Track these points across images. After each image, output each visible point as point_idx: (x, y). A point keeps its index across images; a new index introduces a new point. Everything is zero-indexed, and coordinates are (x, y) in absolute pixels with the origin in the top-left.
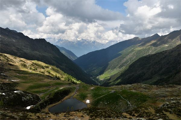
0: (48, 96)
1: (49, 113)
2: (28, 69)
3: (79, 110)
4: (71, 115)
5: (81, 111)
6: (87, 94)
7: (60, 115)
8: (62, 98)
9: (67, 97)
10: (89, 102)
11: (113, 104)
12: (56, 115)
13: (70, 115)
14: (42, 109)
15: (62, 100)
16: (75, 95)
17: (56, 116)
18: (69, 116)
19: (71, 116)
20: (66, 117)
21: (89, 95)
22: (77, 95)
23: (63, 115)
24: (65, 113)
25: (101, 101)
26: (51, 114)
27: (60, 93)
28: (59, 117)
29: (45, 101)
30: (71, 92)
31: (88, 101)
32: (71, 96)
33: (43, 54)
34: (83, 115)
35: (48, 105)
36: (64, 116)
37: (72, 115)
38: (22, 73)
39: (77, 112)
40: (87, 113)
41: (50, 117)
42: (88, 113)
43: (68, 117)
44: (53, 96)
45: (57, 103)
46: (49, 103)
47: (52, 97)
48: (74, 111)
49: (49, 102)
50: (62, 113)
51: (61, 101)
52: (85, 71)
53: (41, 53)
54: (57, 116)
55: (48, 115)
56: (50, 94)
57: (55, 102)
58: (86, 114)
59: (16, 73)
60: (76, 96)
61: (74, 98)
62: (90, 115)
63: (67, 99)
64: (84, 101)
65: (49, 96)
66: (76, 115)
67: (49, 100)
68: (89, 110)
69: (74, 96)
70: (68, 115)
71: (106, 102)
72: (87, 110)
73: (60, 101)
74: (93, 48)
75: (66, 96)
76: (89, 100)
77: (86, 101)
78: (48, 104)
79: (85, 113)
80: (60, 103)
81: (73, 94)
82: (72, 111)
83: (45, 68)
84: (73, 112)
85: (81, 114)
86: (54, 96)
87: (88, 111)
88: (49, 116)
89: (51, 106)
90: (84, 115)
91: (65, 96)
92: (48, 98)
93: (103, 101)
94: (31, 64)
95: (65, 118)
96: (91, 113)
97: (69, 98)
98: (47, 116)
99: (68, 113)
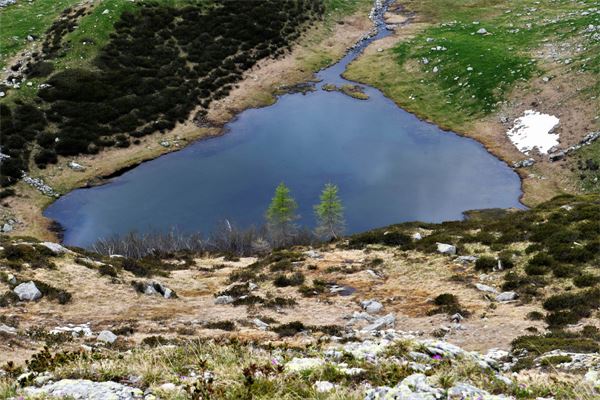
0: (35, 47)
1: (42, 258)
3: (411, 225)
4: (309, 282)
5: (428, 245)
6: (526, 38)
7: (181, 277)
8: (218, 87)
9: (267, 72)
10: (547, 143)
12: (129, 276)
13: (298, 280)
15: (217, 109)
16: (379, 44)
17: (130, 295)
18: (289, 292)
19: (307, 293)
20: (252, 301)
21: (549, 54)
22: (401, 53)
23: (220, 282)
24: (245, 262)
26: (68, 266)
27: (191, 15)
28: (164, 304)
30: (321, 11)
31: (536, 132)
32: (326, 64)
34: (451, 289)
35: (43, 161)
36: (233, 292)
37: (320, 290)
39: (386, 255)
40: (507, 265)
41: (65, 298)
42: (521, 273)
43: (281, 302)
44: (93, 55)
45: (152, 145)
46: (47, 141)
47: (79, 61)
48: (356, 244)
49: (53, 128)
50: (206, 262)
51: (202, 119)
54: (141, 289)
55: (41, 274)
56: (59, 29)
57: (127, 130)
58: (498, 277)
60: (388, 64)
61: (360, 84)
62: (548, 292)
63: (274, 94)
64: (485, 128)
65: (51, 51)
66: (369, 290)
67: (43, 95)
68: (538, 237)
69: (362, 65)
70: (281, 282)
72: (506, 240)
73: (183, 118)
75: (264, 55)
76: (553, 121)
77: (509, 124)
78: (35, 149)
79: (484, 265)
80: (189, 142)
81: (343, 36)
82: (322, 244)
84: (336, 256)
85: (432, 277)
86: (106, 58)
87: (521, 246)
88: (45, 290)
89: (74, 169)
90: (464, 296)
91: (248, 65)
92: (33, 72)
95: (241, 312)
96: (561, 274)
97: (295, 89)
98: (28, 290)
99: (281, 259)
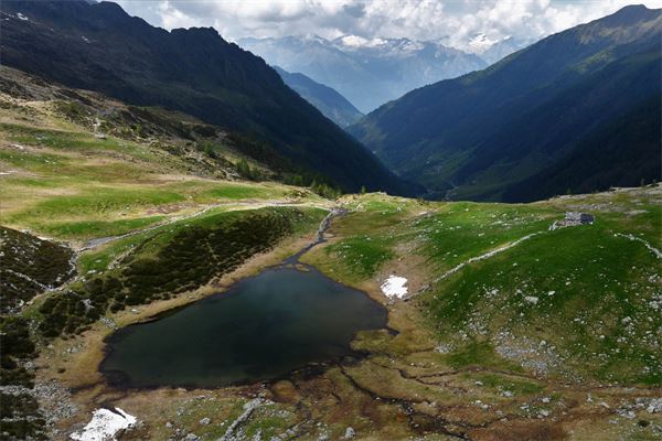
0: (132, 250)
2: (92, 127)
6: (390, 242)
8: (229, 267)
9: (258, 260)
10: (402, 292)
11: (591, 303)
14: (54, 335)
15: (226, 278)
16: (318, 246)
21: (401, 248)
22: (329, 250)
25: (491, 285)
27: (220, 232)
29: (98, 281)
30: (291, 232)
31: (396, 286)
32: (290, 255)
33: (210, 95)
35: (115, 309)
38: (43, 141)
44: (157, 251)
45: (183, 298)
46: (121, 298)
47: (150, 255)
49: (126, 291)
51: (216, 283)
52: (394, 172)
53: (203, 91)
57: (170, 288)
59: (7, 139)
60: (322, 255)
64: (370, 285)
65: (138, 250)
67: (125, 273)
69: (308, 256)
71: (529, 291)
73: (205, 283)
74: (426, 73)
75: (258, 251)
76: (404, 280)
77: (381, 282)
78: (112, 302)
81: (301, 243)
83: (193, 134)
86: (165, 253)
89: (133, 313)
91: (248, 257)
92: (124, 262)
93: (506, 285)
94: (123, 112)
